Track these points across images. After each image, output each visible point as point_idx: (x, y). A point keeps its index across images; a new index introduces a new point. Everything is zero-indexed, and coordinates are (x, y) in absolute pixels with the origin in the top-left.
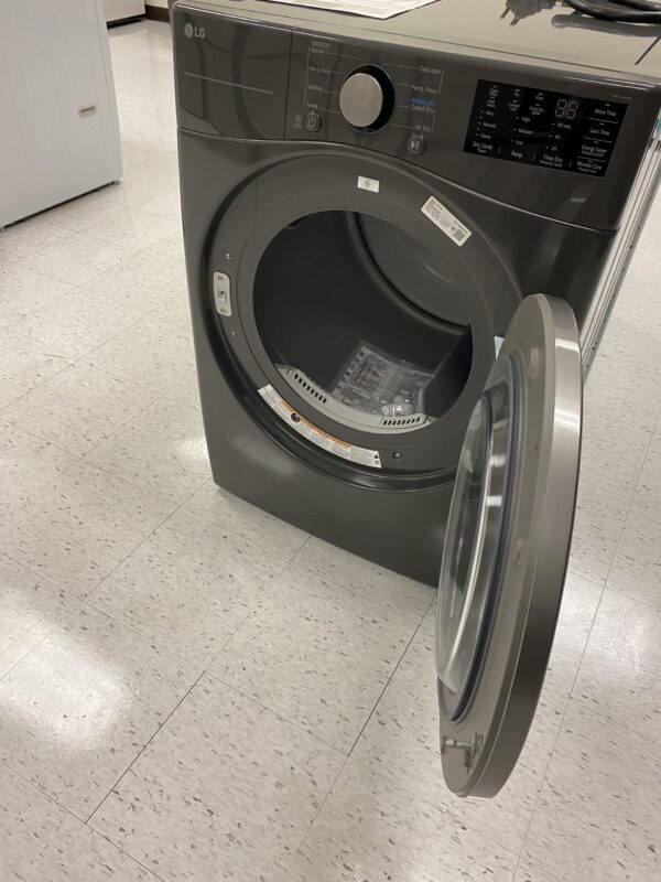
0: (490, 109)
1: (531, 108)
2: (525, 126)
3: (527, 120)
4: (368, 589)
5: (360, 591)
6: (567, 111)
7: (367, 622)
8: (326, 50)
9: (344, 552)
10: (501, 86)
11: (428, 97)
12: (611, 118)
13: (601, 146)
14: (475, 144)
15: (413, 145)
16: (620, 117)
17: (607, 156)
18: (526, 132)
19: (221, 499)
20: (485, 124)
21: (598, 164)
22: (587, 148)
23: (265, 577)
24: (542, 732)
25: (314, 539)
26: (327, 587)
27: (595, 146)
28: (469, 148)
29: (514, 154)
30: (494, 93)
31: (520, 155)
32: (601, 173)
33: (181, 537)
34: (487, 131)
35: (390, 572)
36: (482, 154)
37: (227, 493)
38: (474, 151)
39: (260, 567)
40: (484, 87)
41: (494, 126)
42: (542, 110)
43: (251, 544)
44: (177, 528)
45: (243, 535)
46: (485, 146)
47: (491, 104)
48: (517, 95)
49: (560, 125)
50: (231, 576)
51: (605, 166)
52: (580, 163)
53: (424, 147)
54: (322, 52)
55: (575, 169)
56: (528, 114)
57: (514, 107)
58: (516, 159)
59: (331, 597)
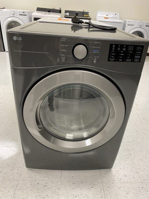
0: (113, 50)
1: (123, 49)
2: (122, 53)
3: (122, 52)
4: (85, 178)
5: (83, 180)
6: (131, 49)
7: (91, 189)
8: (66, 40)
9: (73, 171)
10: (115, 45)
11: (97, 49)
12: (141, 49)
13: (139, 55)
14: (110, 59)
15: (94, 62)
16: (143, 49)
17: (141, 58)
18: (122, 54)
19: (30, 172)
20: (112, 54)
21: (139, 59)
22: (136, 56)
23: (57, 190)
24: (143, 195)
25: (63, 171)
26: (75, 184)
27: (138, 56)
28: (109, 60)
29: (120, 60)
30: (114, 46)
31: (121, 60)
32: (139, 61)
33: (24, 191)
34: (113, 55)
35: (87, 171)
36: (112, 61)
37: (31, 169)
38: (110, 61)
39: (54, 188)
40: (111, 45)
41: (115, 54)
42: (126, 49)
43: (47, 182)
44: (21, 188)
45: (43, 180)
46: (113, 59)
47: (113, 49)
48: (119, 46)
49: (130, 52)
50: (47, 196)
51: (140, 60)
52: (135, 60)
53: (97, 62)
54: (65, 41)
55: (134, 61)
56: (122, 50)
57: (119, 49)
58: (120, 61)
59: (78, 187)
